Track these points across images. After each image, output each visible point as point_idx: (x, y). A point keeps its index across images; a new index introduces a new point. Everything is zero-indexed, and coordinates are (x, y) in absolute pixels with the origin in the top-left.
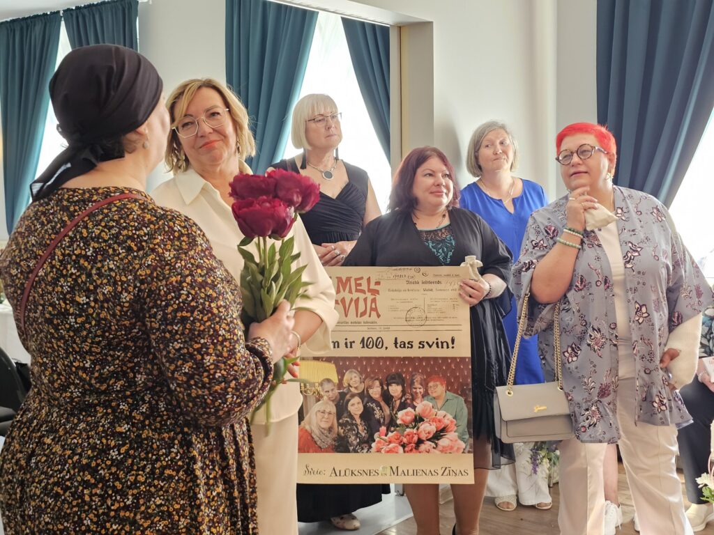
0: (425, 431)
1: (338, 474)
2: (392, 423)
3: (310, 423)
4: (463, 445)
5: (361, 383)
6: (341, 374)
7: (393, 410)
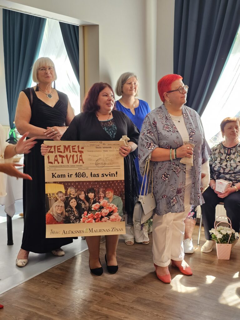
0: (104, 213)
1: (66, 233)
2: (89, 210)
3: (52, 211)
4: (121, 218)
5: (75, 193)
6: (66, 189)
7: (90, 204)
